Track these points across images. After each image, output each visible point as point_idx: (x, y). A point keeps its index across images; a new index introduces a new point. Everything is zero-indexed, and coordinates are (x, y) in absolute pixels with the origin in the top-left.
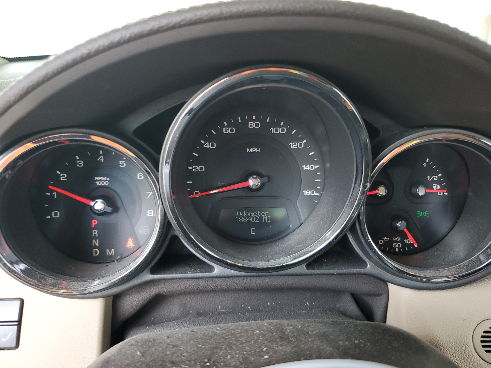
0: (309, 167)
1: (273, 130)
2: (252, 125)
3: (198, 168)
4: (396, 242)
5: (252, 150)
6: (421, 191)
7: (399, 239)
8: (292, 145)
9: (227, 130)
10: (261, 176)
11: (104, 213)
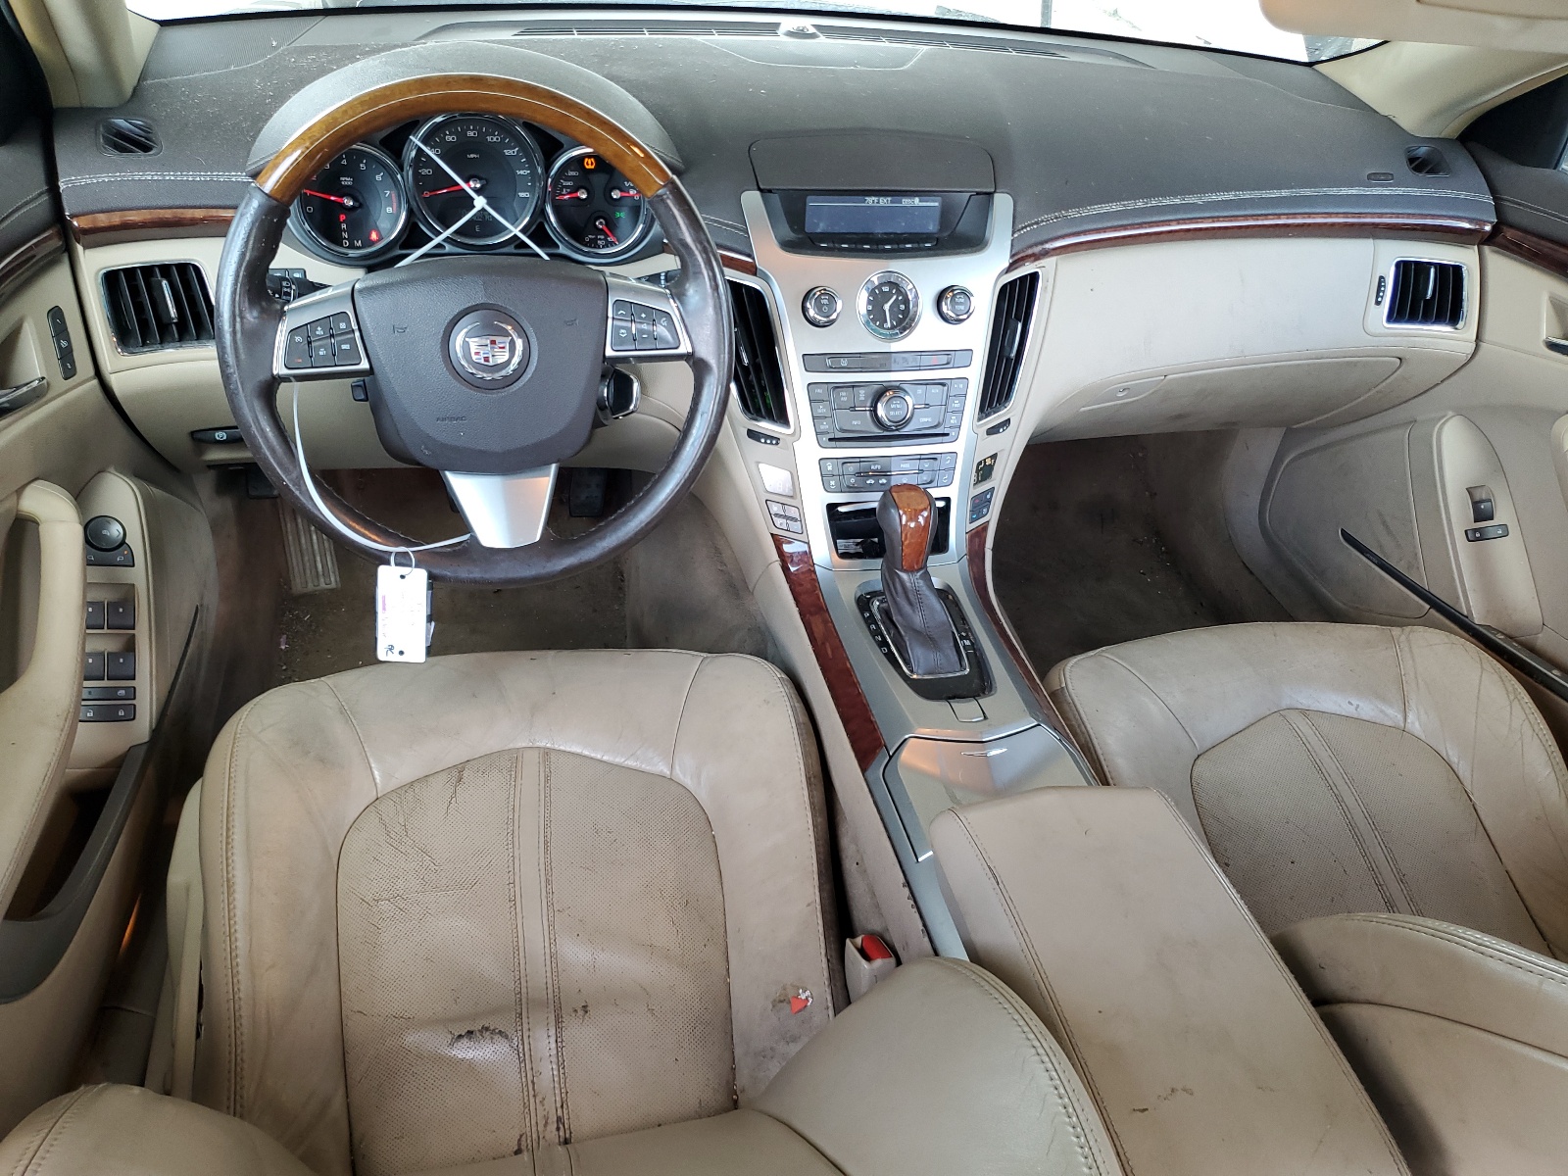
0: (522, 172)
1: (489, 138)
2: (471, 134)
3: (426, 171)
4: (600, 239)
5: (472, 156)
6: (616, 195)
7: (602, 237)
8: (507, 152)
9: (449, 138)
10: (480, 179)
11: (353, 208)
